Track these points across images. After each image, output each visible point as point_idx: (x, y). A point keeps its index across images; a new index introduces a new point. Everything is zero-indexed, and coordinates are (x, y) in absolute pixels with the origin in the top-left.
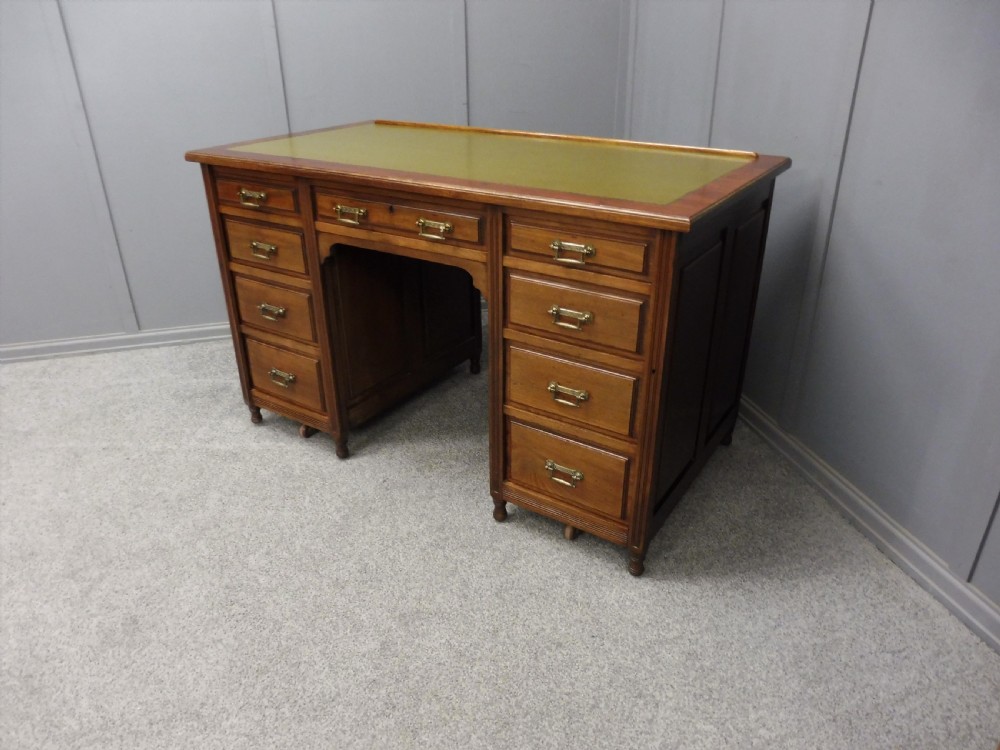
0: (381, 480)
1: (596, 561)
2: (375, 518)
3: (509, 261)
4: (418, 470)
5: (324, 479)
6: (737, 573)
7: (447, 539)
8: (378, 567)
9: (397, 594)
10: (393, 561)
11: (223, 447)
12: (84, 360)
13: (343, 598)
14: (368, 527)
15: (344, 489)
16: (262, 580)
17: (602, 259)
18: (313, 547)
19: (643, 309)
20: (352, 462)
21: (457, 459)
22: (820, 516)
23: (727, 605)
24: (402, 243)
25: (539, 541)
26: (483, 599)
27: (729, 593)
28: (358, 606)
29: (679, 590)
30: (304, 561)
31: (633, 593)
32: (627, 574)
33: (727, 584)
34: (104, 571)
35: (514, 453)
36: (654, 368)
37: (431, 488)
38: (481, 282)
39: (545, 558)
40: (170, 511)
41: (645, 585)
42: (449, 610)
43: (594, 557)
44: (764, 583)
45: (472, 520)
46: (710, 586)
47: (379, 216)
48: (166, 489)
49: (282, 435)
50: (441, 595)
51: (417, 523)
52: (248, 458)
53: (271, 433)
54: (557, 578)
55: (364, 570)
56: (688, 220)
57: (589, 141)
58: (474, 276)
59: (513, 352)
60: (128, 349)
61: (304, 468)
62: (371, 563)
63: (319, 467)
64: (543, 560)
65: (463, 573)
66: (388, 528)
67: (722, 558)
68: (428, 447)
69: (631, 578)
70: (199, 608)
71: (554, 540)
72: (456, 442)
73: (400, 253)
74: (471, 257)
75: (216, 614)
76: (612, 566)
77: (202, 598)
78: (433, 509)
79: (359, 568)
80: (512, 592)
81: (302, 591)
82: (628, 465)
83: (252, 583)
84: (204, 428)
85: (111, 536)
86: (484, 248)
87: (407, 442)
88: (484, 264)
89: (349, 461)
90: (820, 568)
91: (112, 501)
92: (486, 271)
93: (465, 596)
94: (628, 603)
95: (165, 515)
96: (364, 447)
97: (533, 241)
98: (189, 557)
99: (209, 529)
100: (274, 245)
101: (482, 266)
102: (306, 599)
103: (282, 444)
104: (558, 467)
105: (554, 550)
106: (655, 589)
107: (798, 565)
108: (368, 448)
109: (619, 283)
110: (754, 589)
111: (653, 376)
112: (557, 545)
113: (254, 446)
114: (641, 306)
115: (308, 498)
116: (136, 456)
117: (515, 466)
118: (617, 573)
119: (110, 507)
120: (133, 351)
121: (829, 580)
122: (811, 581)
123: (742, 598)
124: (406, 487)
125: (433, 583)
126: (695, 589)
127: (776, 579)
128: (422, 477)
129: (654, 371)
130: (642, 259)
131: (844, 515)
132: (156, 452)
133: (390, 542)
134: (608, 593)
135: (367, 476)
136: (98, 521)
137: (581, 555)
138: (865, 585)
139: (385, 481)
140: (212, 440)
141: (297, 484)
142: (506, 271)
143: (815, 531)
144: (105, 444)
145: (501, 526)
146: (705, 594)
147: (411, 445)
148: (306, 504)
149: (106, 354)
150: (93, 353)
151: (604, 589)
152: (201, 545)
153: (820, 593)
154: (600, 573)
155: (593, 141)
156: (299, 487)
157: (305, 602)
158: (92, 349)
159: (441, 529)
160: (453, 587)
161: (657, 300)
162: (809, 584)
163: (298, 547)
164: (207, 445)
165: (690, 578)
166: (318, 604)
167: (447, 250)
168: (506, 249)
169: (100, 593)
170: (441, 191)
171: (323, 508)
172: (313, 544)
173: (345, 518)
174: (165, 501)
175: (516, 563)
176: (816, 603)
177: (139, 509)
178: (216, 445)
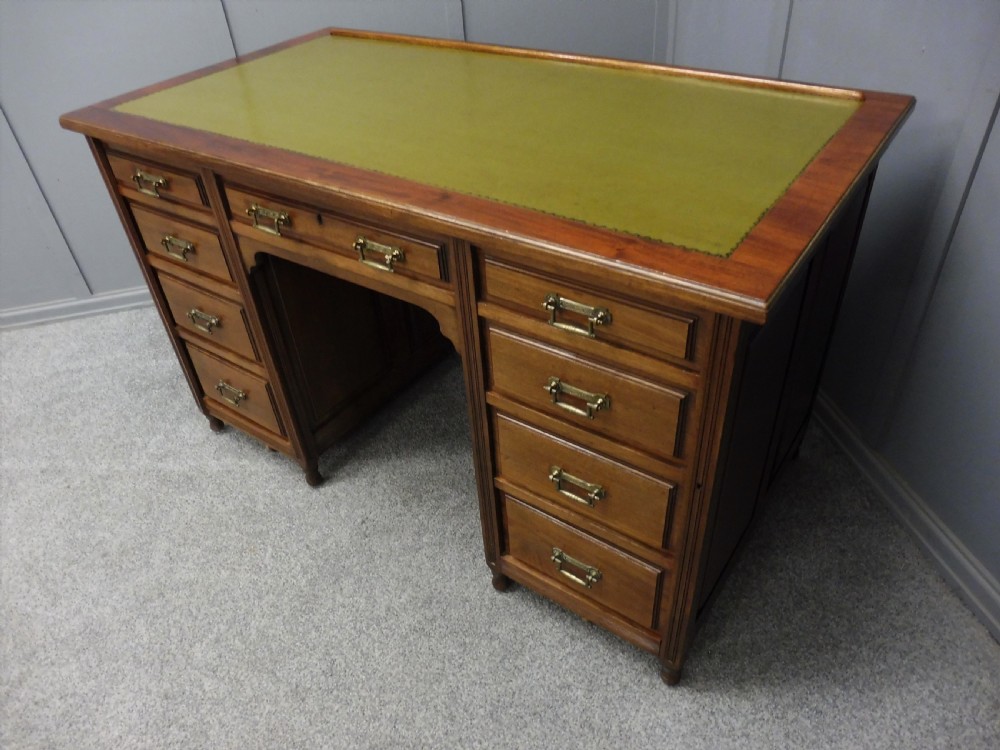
0: (359, 520)
1: (621, 658)
2: (348, 584)
3: (485, 310)
4: (405, 503)
5: (290, 519)
6: (801, 679)
7: (434, 619)
8: (347, 666)
9: (368, 713)
10: (366, 656)
11: (177, 468)
12: (33, 334)
13: (303, 718)
14: (339, 599)
15: (314, 536)
16: (208, 684)
17: (620, 330)
18: (271, 632)
19: (684, 405)
20: (327, 490)
21: (453, 485)
22: (913, 578)
23: (787, 735)
24: (342, 265)
25: (548, 623)
26: (474, 722)
27: (791, 716)
28: (319, 732)
29: (725, 709)
30: (260, 654)
31: (666, 714)
32: (658, 681)
33: (787, 699)
34: (25, 669)
35: (511, 529)
36: (700, 481)
37: (418, 534)
38: (450, 328)
39: (555, 652)
40: (109, 571)
41: (682, 701)
42: (431, 741)
43: (617, 651)
44: (836, 697)
45: (467, 586)
46: (765, 701)
47: (305, 224)
48: (108, 535)
49: (247, 448)
50: (422, 715)
51: (398, 592)
52: (204, 486)
53: (234, 445)
54: (569, 686)
55: (330, 672)
56: (762, 304)
57: (613, 67)
58: (440, 322)
59: (500, 422)
60: (84, 317)
61: (268, 500)
62: (339, 660)
63: (287, 498)
64: (553, 656)
65: (451, 678)
66: (363, 601)
67: (782, 652)
68: (421, 465)
69: (664, 687)
70: (130, 732)
71: (568, 623)
72: (454, 456)
73: (341, 276)
74: (434, 296)
75: (149, 741)
76: (640, 666)
77: (135, 715)
78: (419, 568)
79: (324, 667)
80: (511, 711)
81: (253, 704)
82: (661, 578)
83: (196, 691)
84: (159, 437)
85: (39, 611)
86: (451, 286)
87: (393, 456)
88: (453, 308)
89: (322, 490)
90: (913, 671)
91: (45, 554)
92: (456, 315)
93: (452, 718)
94: (658, 731)
95: (103, 578)
96: (342, 466)
97: (518, 289)
98: (125, 646)
99: (151, 601)
100: (190, 243)
101: (450, 311)
102: (257, 718)
103: (245, 462)
104: (569, 558)
105: (567, 640)
106: (695, 707)
107: (883, 667)
108: (347, 468)
109: (647, 365)
110: (824, 707)
111: (698, 491)
112: (572, 631)
113: (213, 466)
114: (681, 400)
115: (270, 549)
116: (77, 482)
117: (513, 543)
118: (646, 680)
119: (41, 564)
120: (88, 319)
121: (926, 693)
122: (900, 694)
123: (808, 722)
124: (389, 531)
125: (413, 694)
126: (746, 705)
127: (853, 691)
128: (409, 515)
129: (699, 486)
130: (685, 341)
131: (944, 578)
132: (100, 476)
133: (364, 625)
134: (633, 714)
135: (343, 513)
136: (25, 586)
137: (601, 646)
138: (975, 701)
139: (363, 522)
140: (166, 456)
141: (259, 527)
142: (483, 323)
143: (905, 604)
144: (44, 465)
145: (500, 597)
146: (758, 716)
147: (398, 463)
148: (267, 561)
149: (58, 325)
150: (42, 324)
151: (628, 705)
152: (141, 627)
153: (913, 715)
154: (625, 679)
155: (620, 68)
156: (261, 532)
157: (256, 723)
158: (42, 319)
159: (428, 601)
160: (438, 701)
161: (707, 398)
162: (897, 699)
163: (254, 632)
164: (160, 465)
165: (741, 688)
166: (271, 727)
167: (401, 282)
168: (480, 294)
169: (18, 705)
170: (379, 208)
171: (286, 567)
172: (271, 627)
173: (311, 583)
174: (104, 555)
175: (519, 662)
176: (908, 734)
177: (74, 567)
178: (170, 465)
